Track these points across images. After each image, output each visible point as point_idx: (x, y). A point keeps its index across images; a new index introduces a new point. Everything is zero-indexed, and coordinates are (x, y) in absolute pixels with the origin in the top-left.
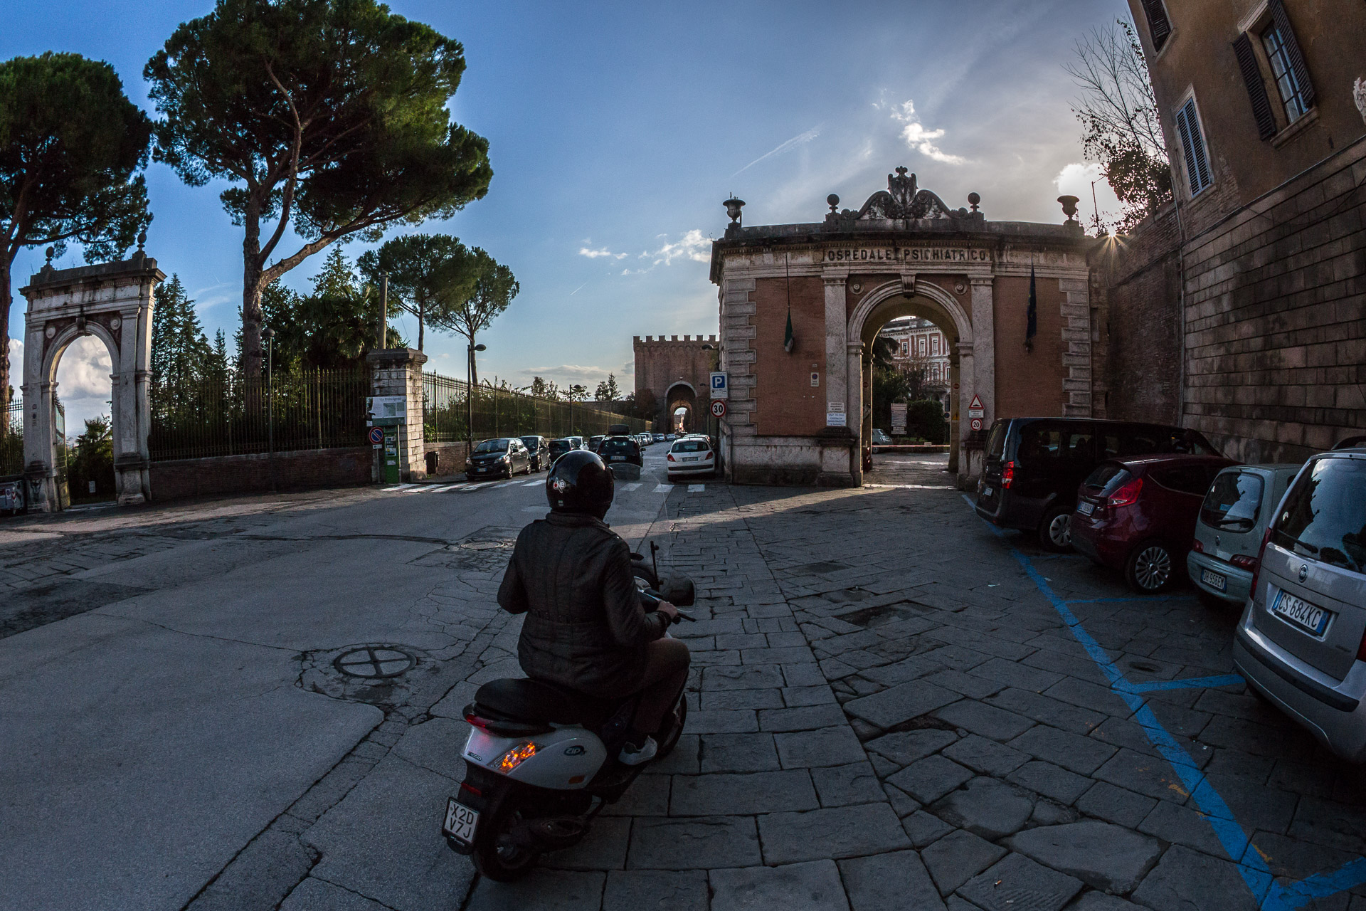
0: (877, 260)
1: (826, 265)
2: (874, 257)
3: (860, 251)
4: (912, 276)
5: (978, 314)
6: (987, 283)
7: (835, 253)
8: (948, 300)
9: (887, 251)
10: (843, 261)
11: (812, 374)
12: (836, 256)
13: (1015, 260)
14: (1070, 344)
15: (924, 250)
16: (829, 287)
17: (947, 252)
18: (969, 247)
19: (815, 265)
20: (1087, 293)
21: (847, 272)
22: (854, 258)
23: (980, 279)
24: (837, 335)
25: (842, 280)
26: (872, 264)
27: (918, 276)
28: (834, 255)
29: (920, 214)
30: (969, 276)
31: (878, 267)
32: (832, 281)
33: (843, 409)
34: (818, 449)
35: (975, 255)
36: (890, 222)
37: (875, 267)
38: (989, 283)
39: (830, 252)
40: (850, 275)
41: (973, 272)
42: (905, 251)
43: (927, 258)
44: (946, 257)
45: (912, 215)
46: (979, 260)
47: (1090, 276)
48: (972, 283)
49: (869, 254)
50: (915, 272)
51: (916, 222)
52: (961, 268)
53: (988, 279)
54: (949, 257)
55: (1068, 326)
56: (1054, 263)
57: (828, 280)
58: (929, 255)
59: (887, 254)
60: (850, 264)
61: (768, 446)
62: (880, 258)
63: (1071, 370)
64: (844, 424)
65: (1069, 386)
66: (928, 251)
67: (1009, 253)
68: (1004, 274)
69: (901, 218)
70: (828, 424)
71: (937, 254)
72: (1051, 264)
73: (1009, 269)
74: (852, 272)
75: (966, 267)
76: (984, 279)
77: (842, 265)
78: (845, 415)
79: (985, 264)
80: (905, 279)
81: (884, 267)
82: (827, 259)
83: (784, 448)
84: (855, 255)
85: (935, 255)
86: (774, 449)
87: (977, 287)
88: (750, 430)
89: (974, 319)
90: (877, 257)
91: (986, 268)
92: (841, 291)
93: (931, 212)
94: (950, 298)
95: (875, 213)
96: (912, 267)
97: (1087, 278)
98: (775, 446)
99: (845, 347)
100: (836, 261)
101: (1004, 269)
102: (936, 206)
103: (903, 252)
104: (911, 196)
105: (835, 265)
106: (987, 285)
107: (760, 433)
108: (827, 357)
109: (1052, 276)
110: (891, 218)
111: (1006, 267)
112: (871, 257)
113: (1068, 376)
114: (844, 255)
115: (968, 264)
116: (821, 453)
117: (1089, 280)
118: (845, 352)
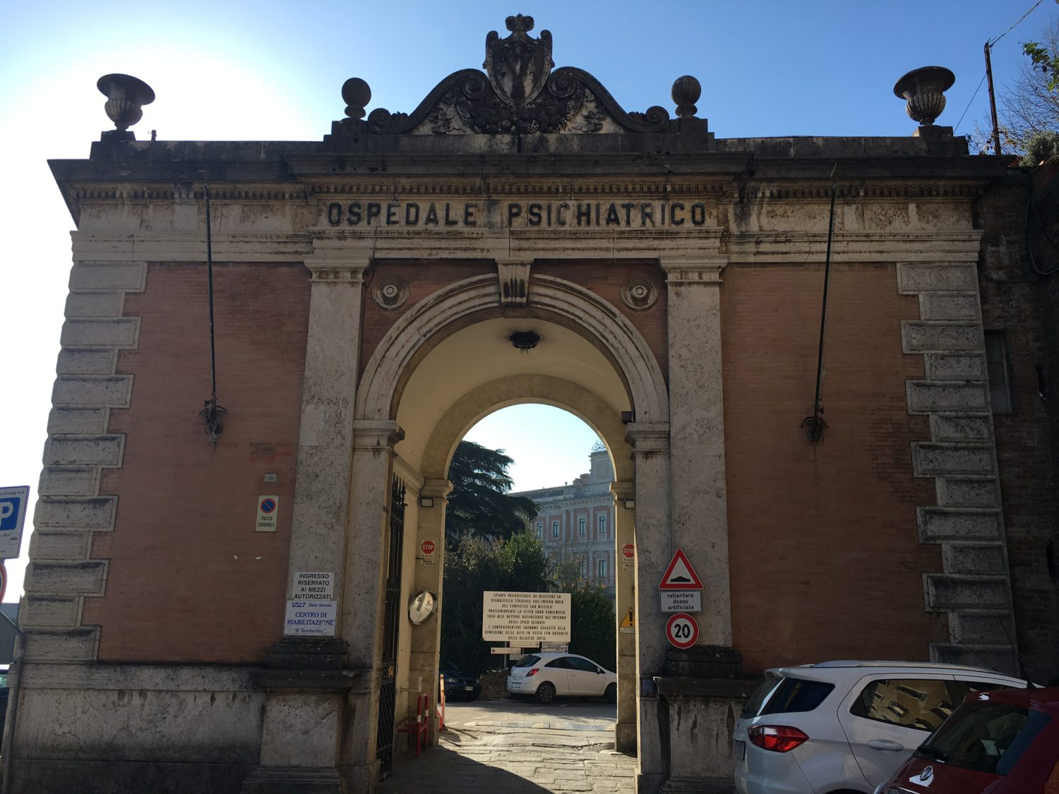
0: (441, 227)
1: (320, 236)
2: (435, 221)
3: (404, 205)
4: (523, 264)
5: (684, 352)
6: (706, 277)
7: (345, 208)
8: (608, 321)
9: (467, 207)
10: (362, 226)
11: (262, 499)
12: (347, 215)
13: (781, 226)
14: (933, 418)
15: (555, 204)
16: (324, 288)
17: (612, 209)
18: (665, 196)
19: (293, 238)
20: (977, 293)
21: (370, 253)
22: (389, 222)
23: (692, 269)
24: (330, 402)
25: (354, 272)
26: (430, 235)
27: (537, 265)
28: (340, 213)
29: (554, 122)
30: (664, 263)
31: (444, 244)
32: (330, 274)
33: (330, 590)
34: (257, 700)
35: (678, 212)
36: (480, 142)
37: (436, 244)
38: (715, 277)
39: (332, 206)
40: (375, 262)
41: (673, 255)
42: (511, 207)
43: (563, 224)
44: (609, 221)
45: (534, 125)
46: (689, 225)
47: (982, 254)
48: (671, 277)
49: (423, 215)
50: (530, 257)
51: (543, 141)
52: (644, 244)
53: (711, 269)
54: (616, 221)
55: (924, 377)
56: (883, 227)
57: (323, 272)
58: (569, 216)
59: (468, 214)
60: (377, 235)
61: (121, 693)
62: (449, 222)
63: (940, 486)
64: (330, 631)
65: (936, 527)
66: (566, 206)
67: (766, 208)
68: (752, 259)
69: (506, 130)
70: (289, 630)
71: (588, 214)
72: (874, 230)
73: (763, 248)
74: (379, 255)
75: (656, 243)
76: (701, 270)
77: (359, 236)
78: (334, 604)
79: (706, 235)
80: (505, 274)
81: (459, 244)
82: (324, 224)
83: (167, 697)
84: (390, 215)
85: (583, 215)
86: (136, 700)
87: (683, 289)
88: (78, 648)
89: (673, 363)
90: (442, 221)
91: (706, 243)
92: (353, 297)
93: (579, 119)
94: (612, 316)
95: (448, 121)
96: (525, 244)
97: (975, 256)
98: (142, 693)
99: (348, 432)
100: (345, 226)
101: (751, 247)
102: (592, 106)
103: (506, 211)
104: (536, 80)
105: (341, 236)
106: (707, 284)
107: (105, 656)
108: (302, 456)
109: (877, 257)
110: (484, 131)
111: (758, 243)
112: (429, 220)
113: (932, 499)
114: (364, 215)
115: (661, 235)
116: (263, 710)
117: (981, 263)
118: (348, 444)
